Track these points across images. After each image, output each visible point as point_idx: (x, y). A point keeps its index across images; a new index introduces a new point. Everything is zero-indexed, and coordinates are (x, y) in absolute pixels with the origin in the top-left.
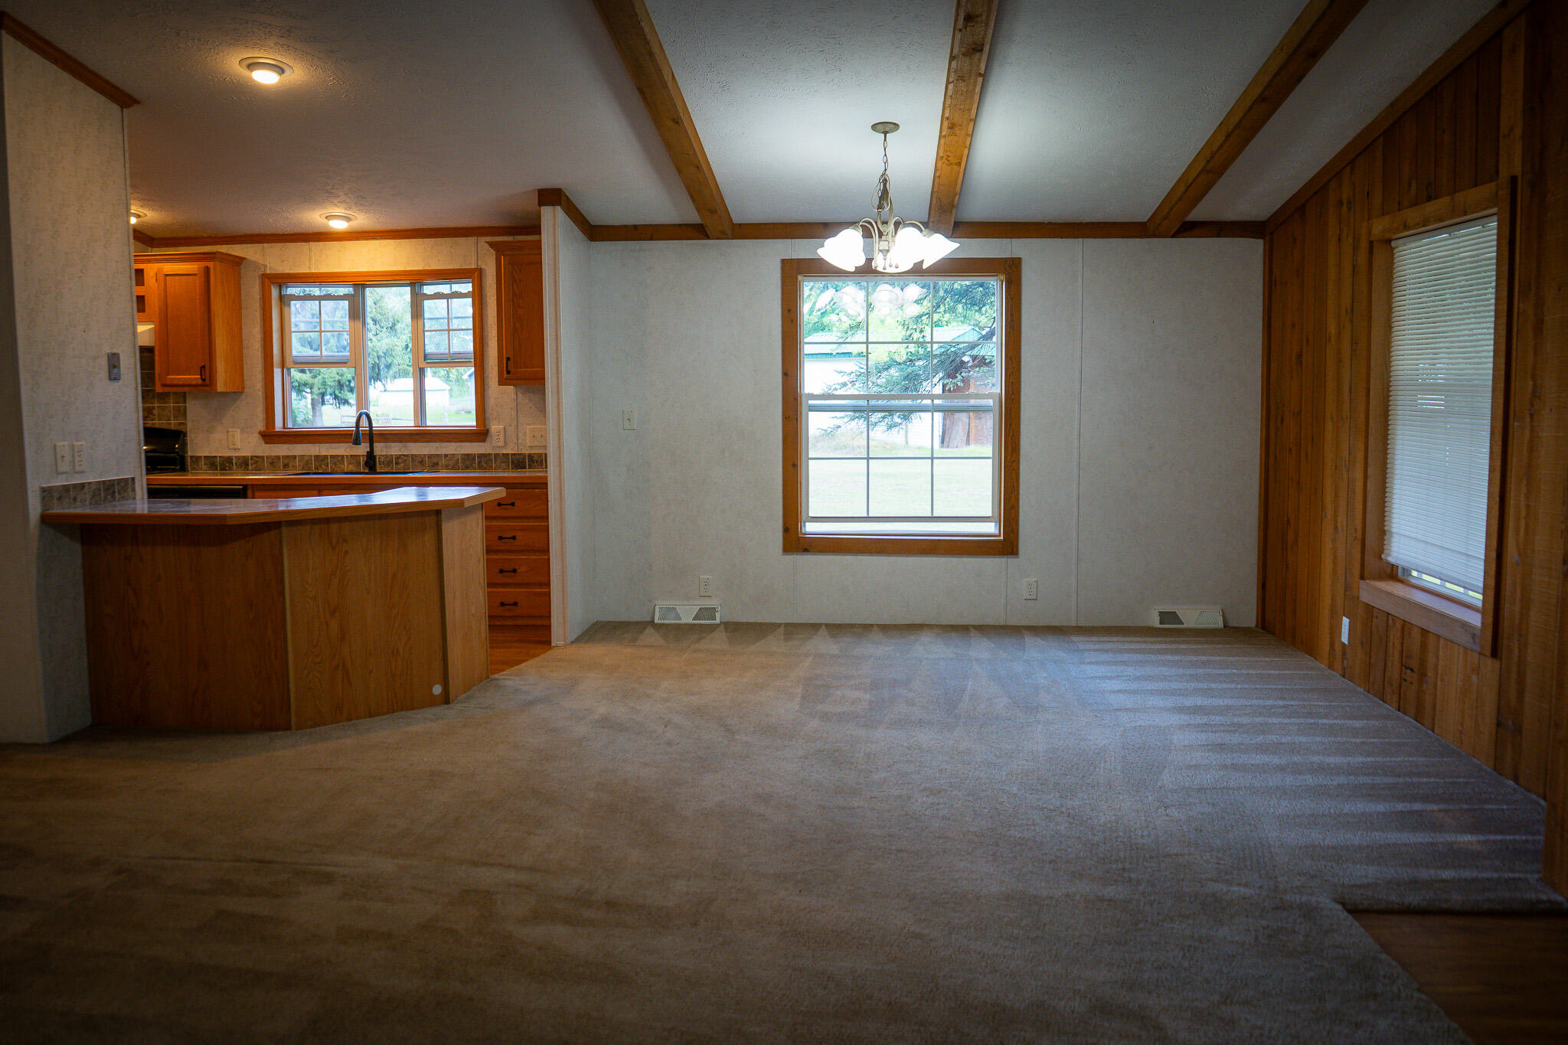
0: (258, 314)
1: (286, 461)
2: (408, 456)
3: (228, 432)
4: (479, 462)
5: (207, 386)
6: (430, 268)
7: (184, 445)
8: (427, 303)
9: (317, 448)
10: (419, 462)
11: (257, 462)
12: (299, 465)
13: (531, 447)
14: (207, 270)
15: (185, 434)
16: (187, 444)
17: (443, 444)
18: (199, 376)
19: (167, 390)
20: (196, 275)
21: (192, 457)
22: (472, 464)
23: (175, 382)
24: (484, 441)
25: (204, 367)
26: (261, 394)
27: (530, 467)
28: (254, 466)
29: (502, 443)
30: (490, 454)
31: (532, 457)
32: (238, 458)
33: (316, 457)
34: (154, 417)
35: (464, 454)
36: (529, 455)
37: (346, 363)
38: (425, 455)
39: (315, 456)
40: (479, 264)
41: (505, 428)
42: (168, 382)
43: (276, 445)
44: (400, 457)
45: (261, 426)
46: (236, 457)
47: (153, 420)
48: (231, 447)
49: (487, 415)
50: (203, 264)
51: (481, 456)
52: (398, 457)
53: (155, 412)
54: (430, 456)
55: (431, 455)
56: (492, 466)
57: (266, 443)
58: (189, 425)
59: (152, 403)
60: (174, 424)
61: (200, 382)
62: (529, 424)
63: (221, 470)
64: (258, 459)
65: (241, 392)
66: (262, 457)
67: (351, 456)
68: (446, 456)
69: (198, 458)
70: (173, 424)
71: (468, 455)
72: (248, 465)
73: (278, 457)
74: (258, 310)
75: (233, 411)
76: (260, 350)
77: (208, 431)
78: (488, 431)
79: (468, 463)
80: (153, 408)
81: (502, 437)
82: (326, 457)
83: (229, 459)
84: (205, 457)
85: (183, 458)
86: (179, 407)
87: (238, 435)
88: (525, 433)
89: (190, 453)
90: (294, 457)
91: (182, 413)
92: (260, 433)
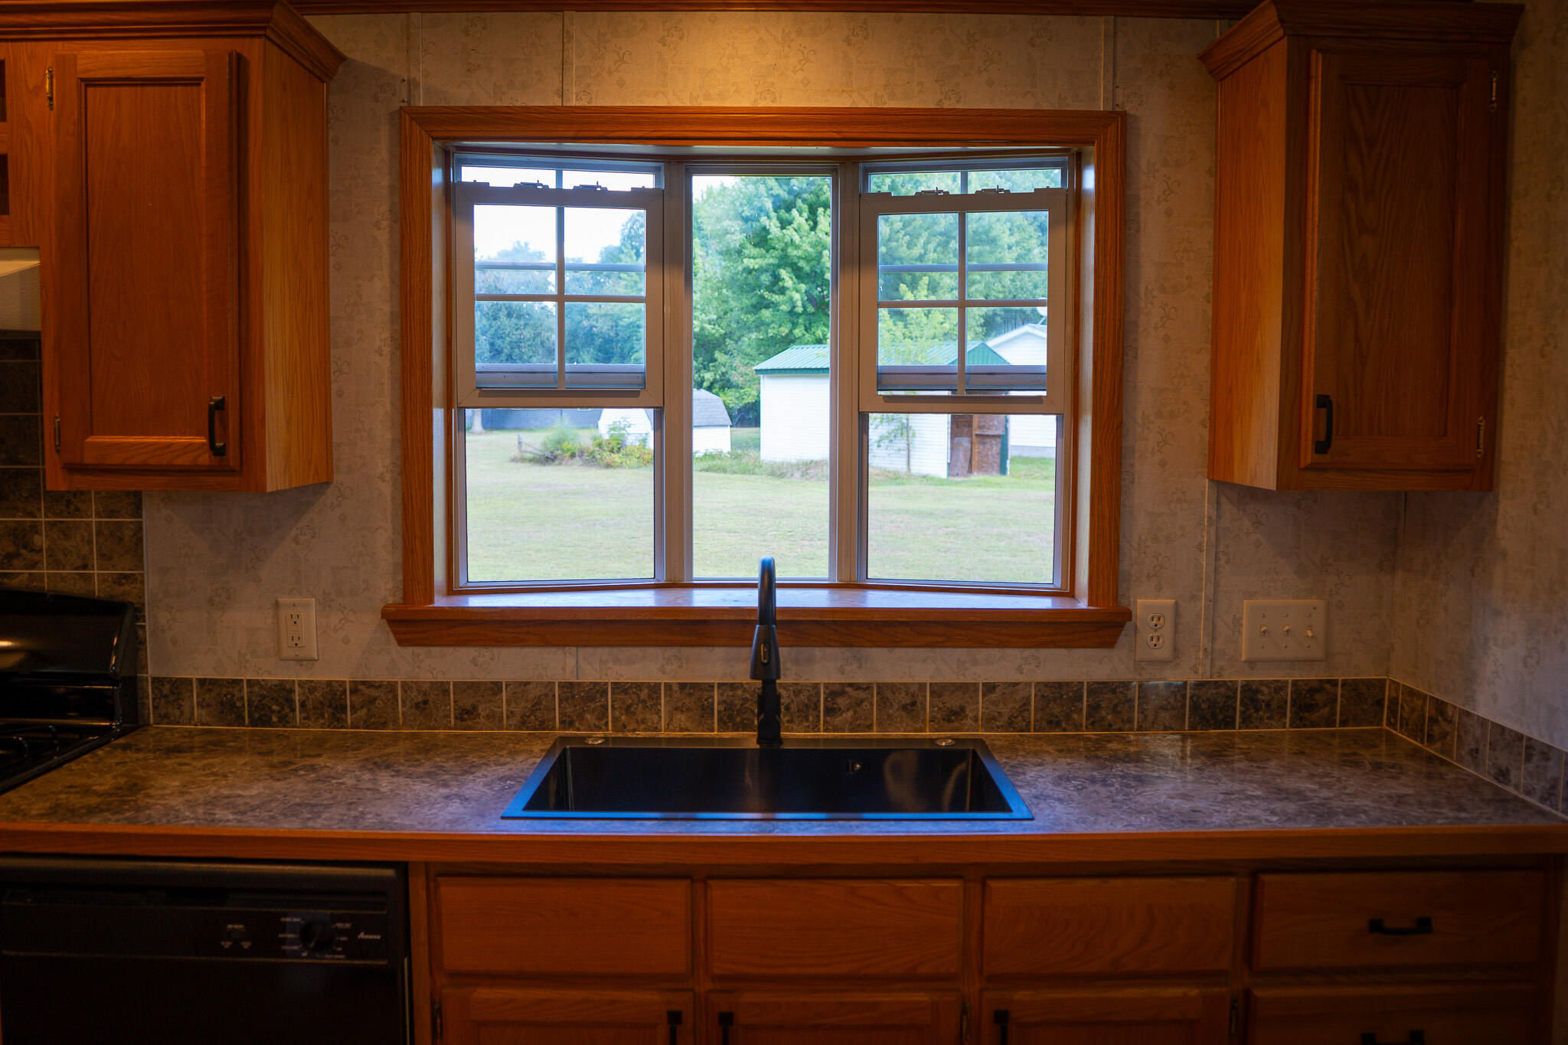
0: (383, 238)
1: (468, 702)
2: (867, 687)
3: (277, 605)
4: (1094, 708)
5: (231, 472)
6: (959, 106)
7: (136, 645)
8: (888, 226)
9: (571, 662)
10: (904, 708)
11: (372, 701)
12: (509, 716)
13: (1251, 663)
14: (239, 64)
15: (138, 612)
16: (143, 642)
17: (983, 653)
18: (203, 440)
19: (81, 482)
20: (195, 82)
21: (158, 681)
22: (1068, 717)
23: (116, 459)
24: (1109, 643)
25: (220, 406)
26: (386, 490)
27: (1246, 721)
28: (363, 712)
29: (1164, 652)
30: (1126, 685)
31: (1258, 691)
32: (310, 687)
33: (568, 687)
34: (36, 557)
35: (1046, 685)
36: (1247, 687)
37: (636, 394)
38: (922, 686)
39: (562, 685)
40: (1119, 100)
41: (1176, 604)
42: (89, 458)
43: (435, 650)
44: (842, 693)
45: (386, 589)
46: (301, 684)
47: (33, 565)
48: (288, 652)
49: (1125, 565)
50: (223, 46)
51: (1098, 689)
52: (836, 692)
53: (41, 540)
54: (938, 690)
55: (944, 686)
56: (1130, 721)
57: (402, 643)
58: (152, 582)
59: (32, 515)
60: (103, 580)
61: (205, 459)
62: (1250, 595)
63: (253, 723)
64: (374, 693)
65: (328, 483)
66: (391, 687)
67: (682, 686)
68: (990, 688)
69: (177, 687)
70: (98, 581)
71: (1060, 685)
72: (344, 709)
73: (442, 688)
74: (385, 224)
75: (296, 541)
76: (386, 350)
77: (211, 602)
78: (1127, 615)
79: (1057, 710)
80: (35, 528)
81: (1167, 631)
82: (597, 690)
83: (282, 692)
84: (202, 682)
85: (131, 685)
86: (119, 525)
87: (310, 618)
88: (1237, 621)
89: (152, 671)
90: (495, 688)
91: (131, 546)
92: (385, 615)
